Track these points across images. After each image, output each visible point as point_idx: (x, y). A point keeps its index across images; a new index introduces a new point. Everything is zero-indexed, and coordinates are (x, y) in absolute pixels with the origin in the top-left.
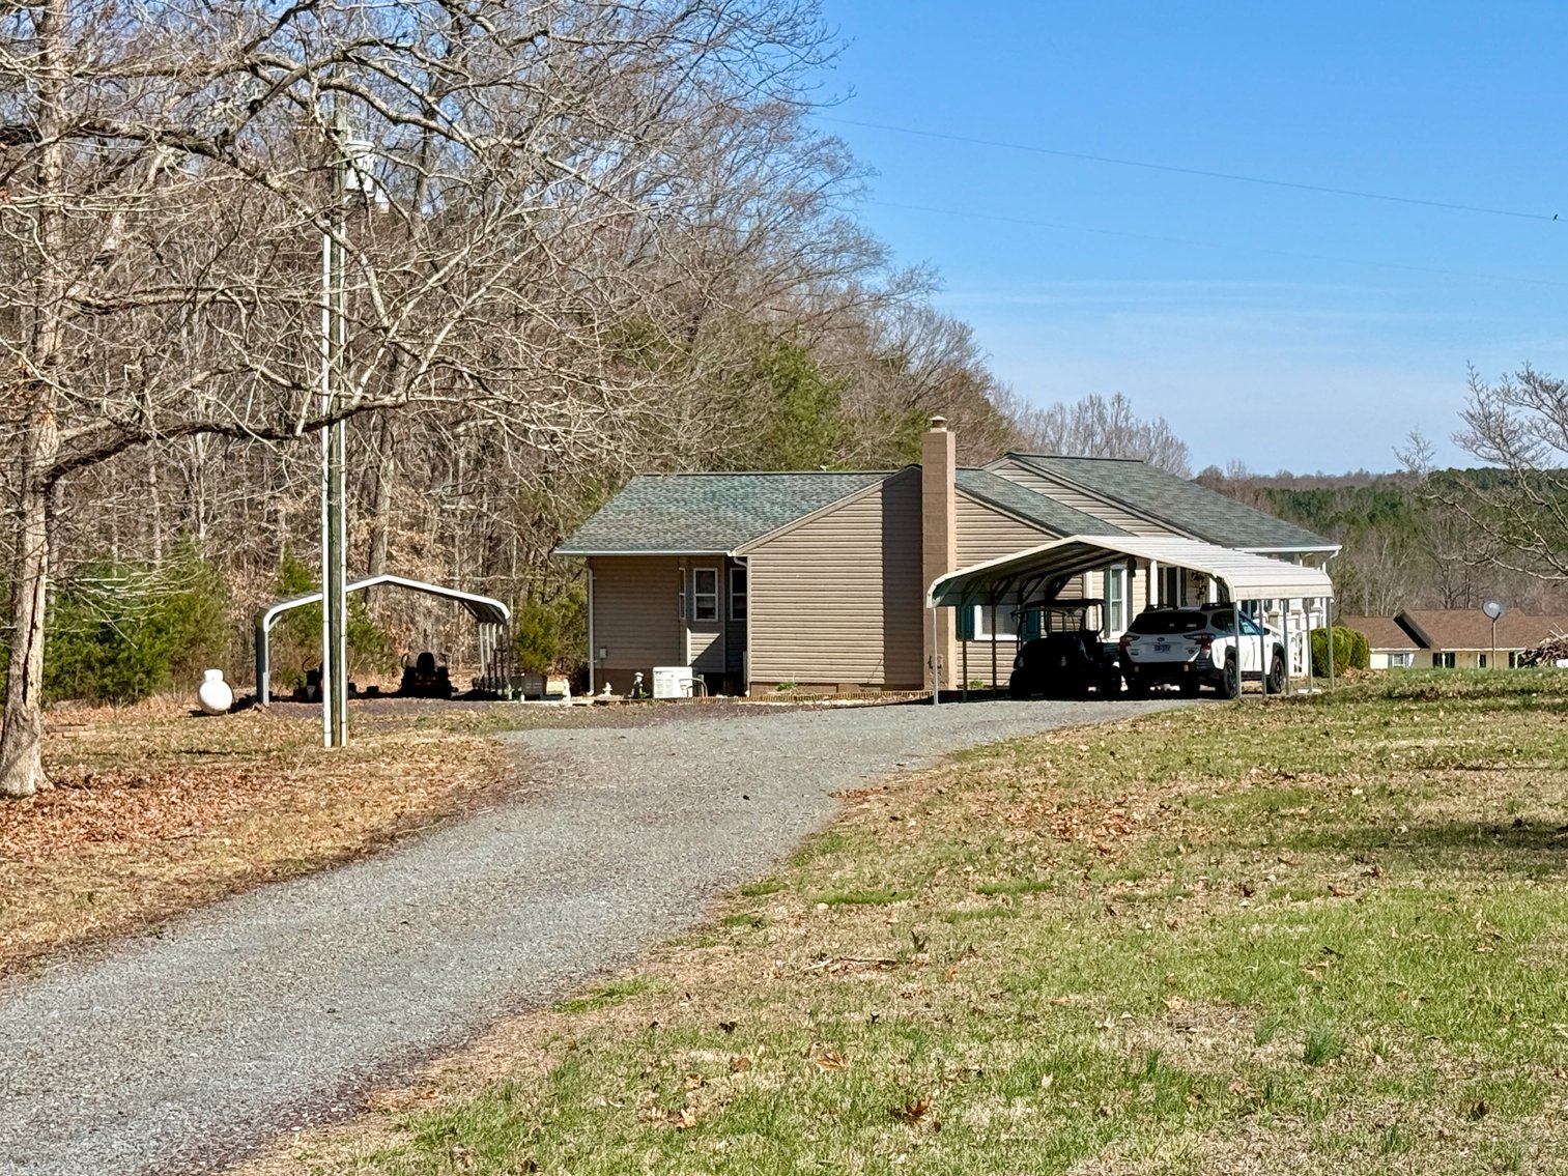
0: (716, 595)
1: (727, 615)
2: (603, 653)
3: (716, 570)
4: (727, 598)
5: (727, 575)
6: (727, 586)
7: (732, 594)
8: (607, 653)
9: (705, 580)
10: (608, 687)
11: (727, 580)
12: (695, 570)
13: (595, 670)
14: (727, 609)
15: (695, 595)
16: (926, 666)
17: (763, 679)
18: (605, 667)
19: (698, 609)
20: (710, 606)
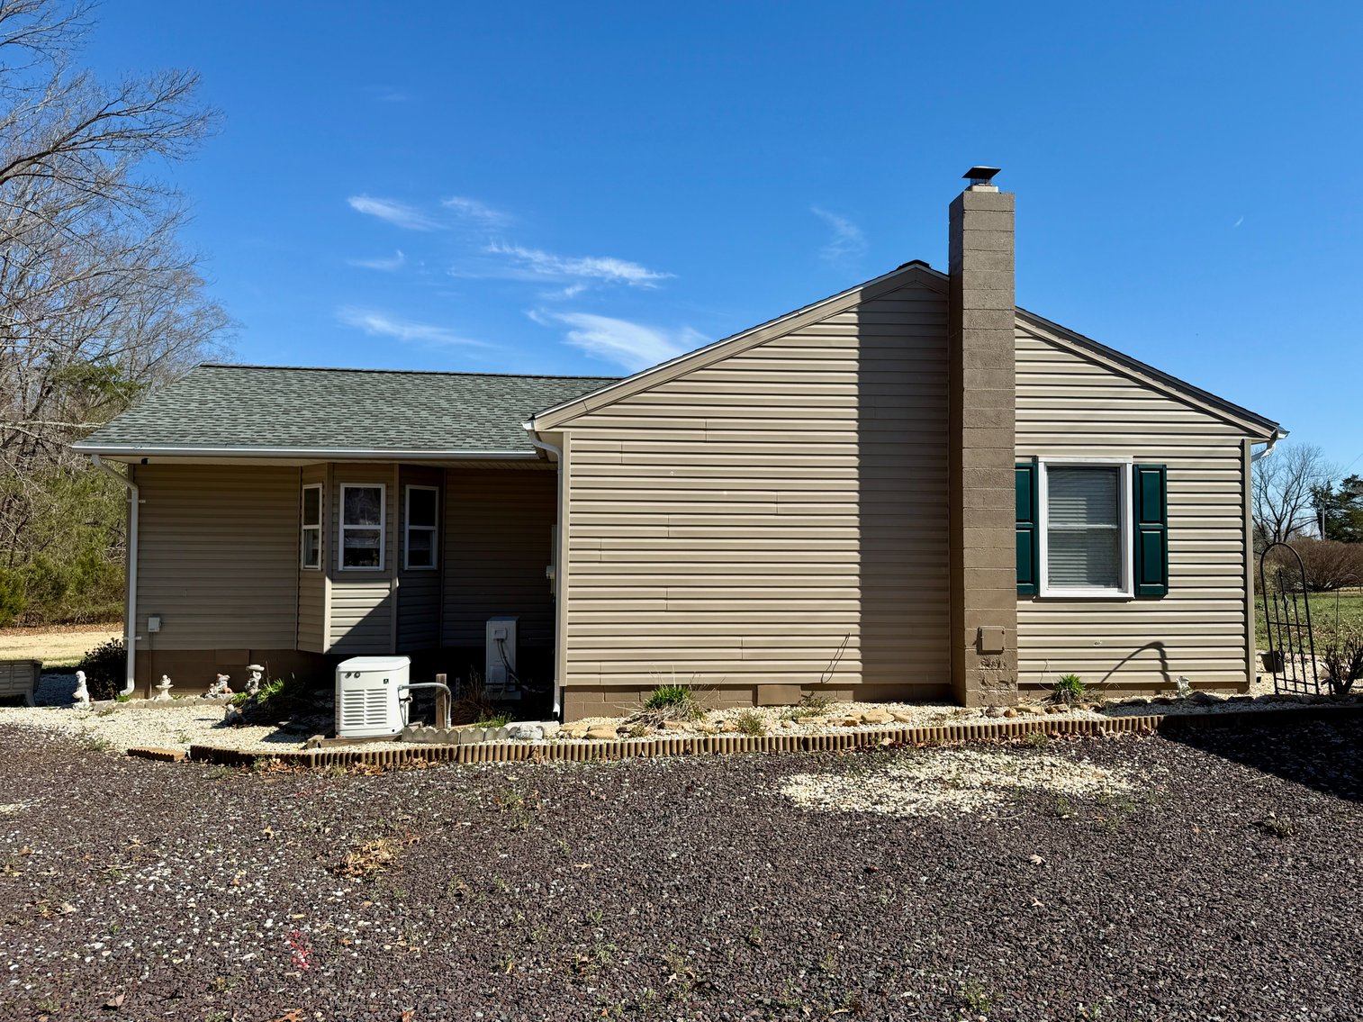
0: (381, 528)
1: (401, 560)
2: (154, 624)
3: (383, 487)
4: (401, 532)
5: (402, 496)
6: (402, 514)
7: (408, 527)
8: (162, 624)
9: (363, 505)
10: (167, 682)
11: (402, 505)
12: (343, 487)
13: (137, 652)
14: (401, 551)
15: (342, 527)
16: (970, 649)
17: (594, 680)
18: (157, 647)
19: (346, 551)
20: (369, 544)
